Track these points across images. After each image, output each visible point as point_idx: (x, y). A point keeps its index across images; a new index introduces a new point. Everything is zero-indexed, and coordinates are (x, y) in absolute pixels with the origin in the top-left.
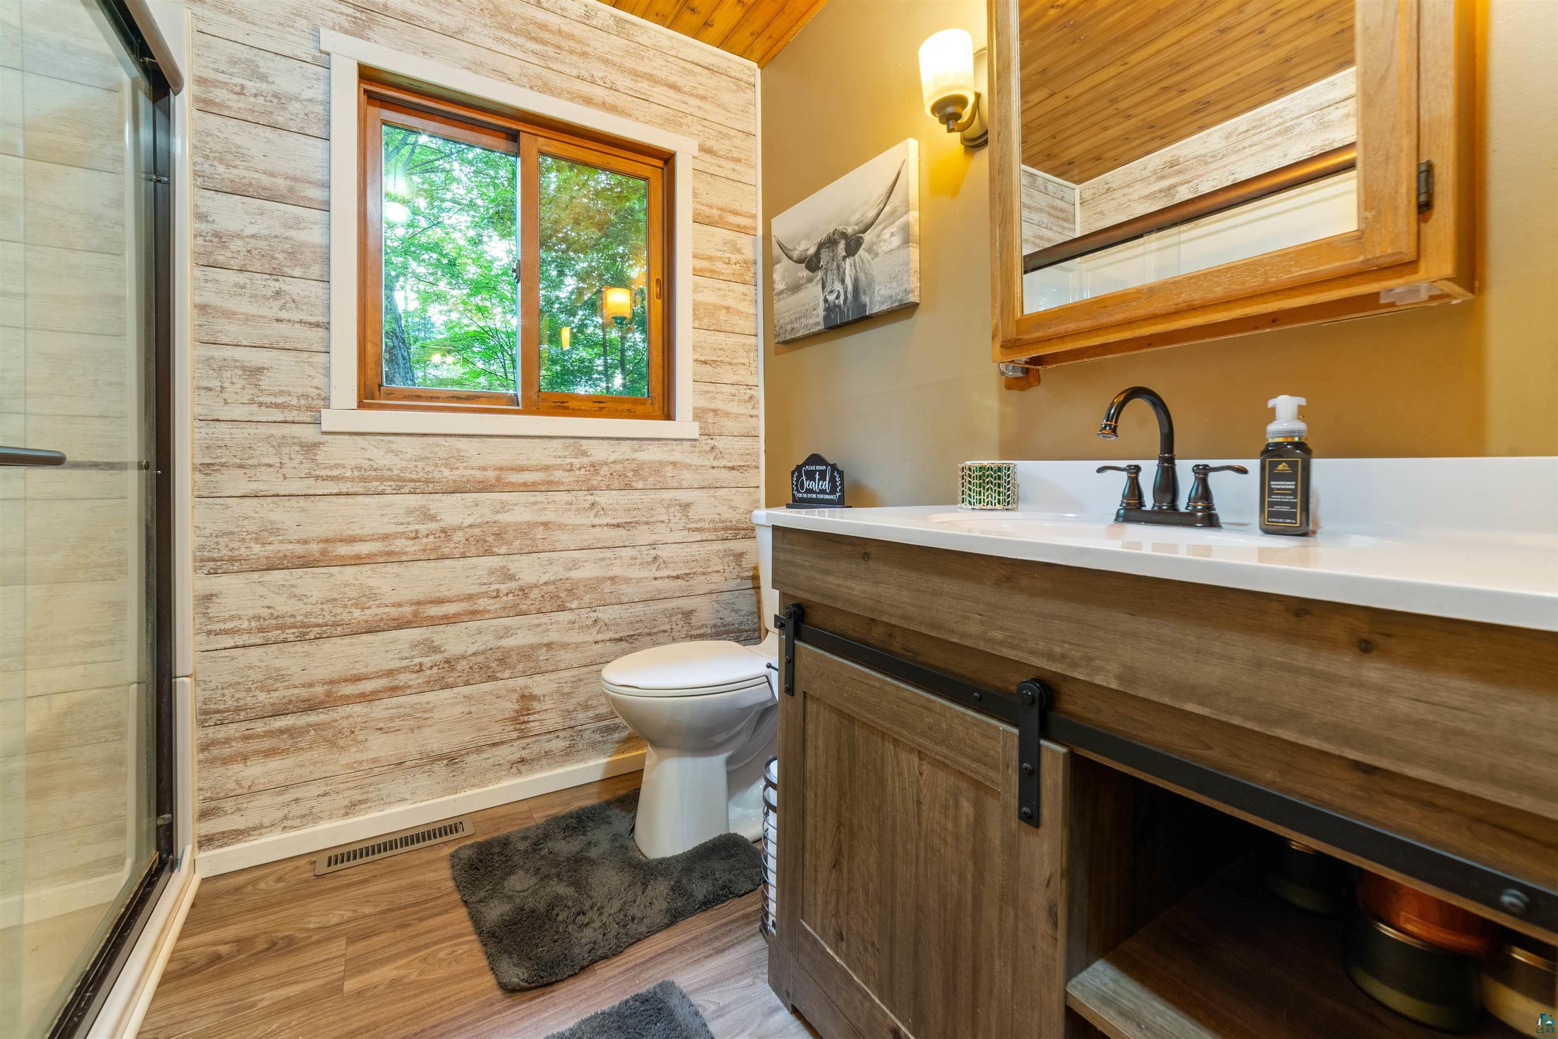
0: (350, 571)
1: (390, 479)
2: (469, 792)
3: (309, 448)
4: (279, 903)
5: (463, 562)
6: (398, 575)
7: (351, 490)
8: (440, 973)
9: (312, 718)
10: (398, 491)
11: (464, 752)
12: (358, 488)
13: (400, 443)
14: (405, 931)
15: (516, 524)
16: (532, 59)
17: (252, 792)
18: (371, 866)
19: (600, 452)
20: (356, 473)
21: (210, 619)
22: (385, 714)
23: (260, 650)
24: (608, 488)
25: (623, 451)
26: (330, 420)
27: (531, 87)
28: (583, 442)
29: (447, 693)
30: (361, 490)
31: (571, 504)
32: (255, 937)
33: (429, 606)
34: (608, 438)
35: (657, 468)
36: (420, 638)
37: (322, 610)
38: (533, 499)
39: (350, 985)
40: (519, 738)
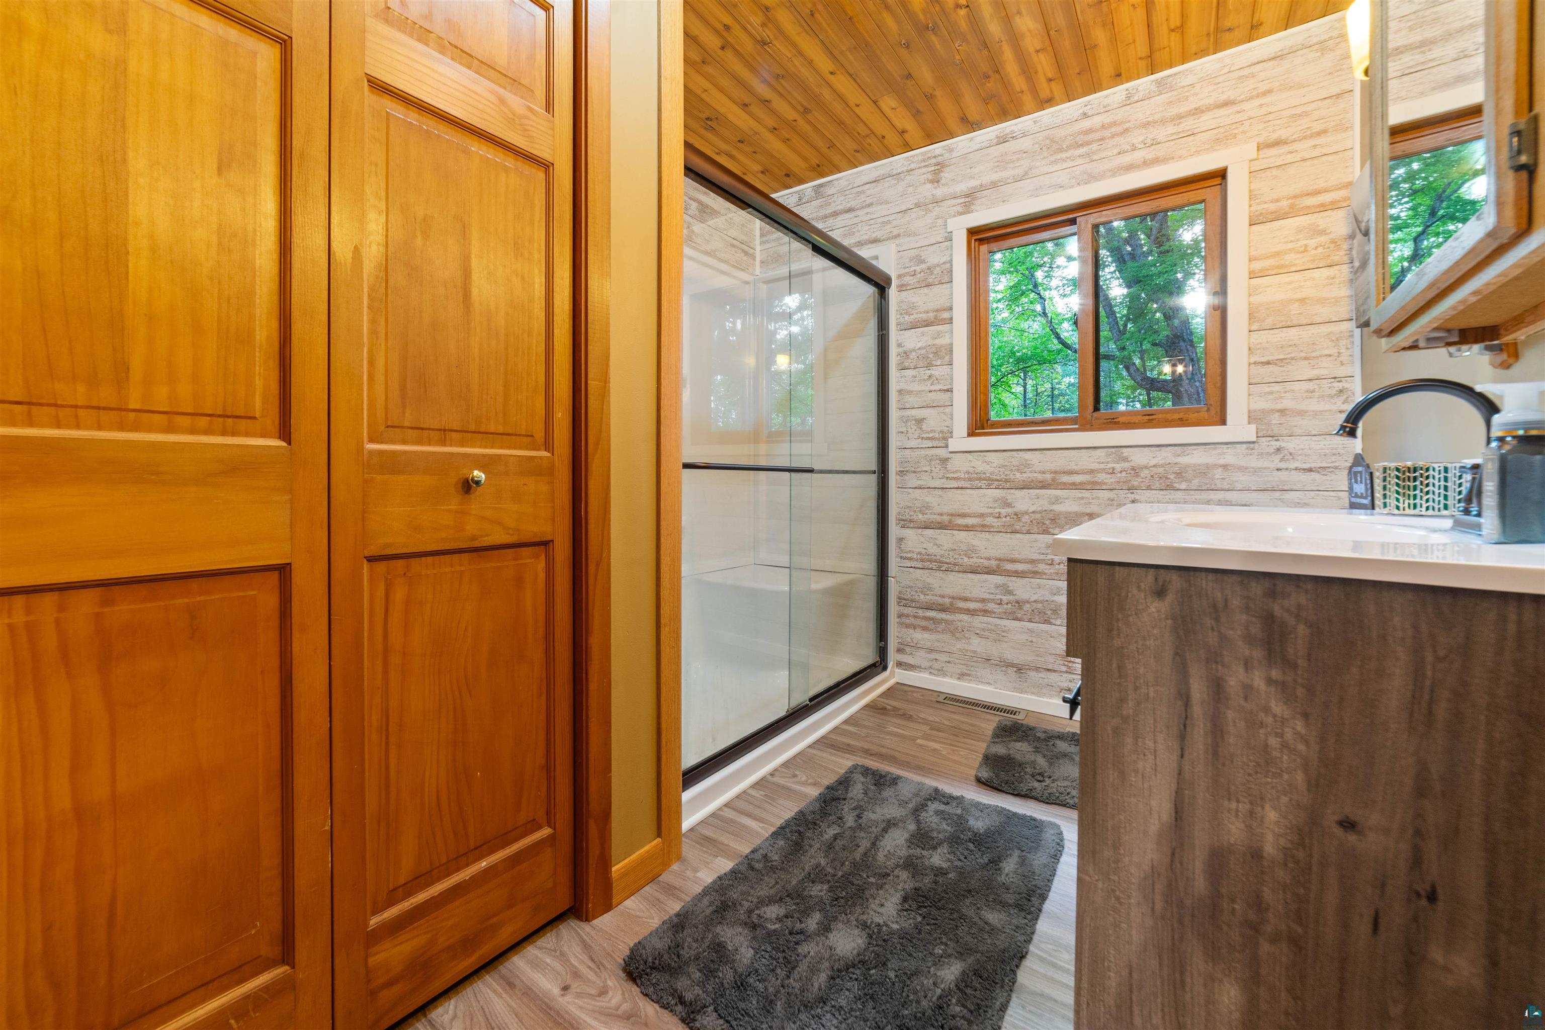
0: (963, 534)
1: (985, 479)
2: (1029, 696)
3: (944, 461)
4: (916, 703)
5: (1028, 536)
6: (988, 540)
7: (964, 486)
8: (955, 758)
9: (944, 616)
10: (989, 487)
11: (1027, 667)
12: (967, 485)
13: (991, 457)
14: (955, 737)
15: (1066, 513)
16: (1080, 161)
17: (917, 647)
18: (961, 709)
19: (1139, 458)
20: (966, 476)
21: (902, 550)
22: (980, 625)
23: (921, 571)
24: (1149, 488)
25: (1166, 455)
26: (954, 444)
27: (1078, 184)
28: (1125, 450)
29: (1016, 623)
30: (969, 486)
31: (1112, 500)
32: (900, 709)
33: (1006, 562)
34: (1149, 446)
35: (1204, 471)
36: (1000, 583)
37: (949, 554)
38: (1080, 495)
39: (919, 741)
40: (1067, 672)
